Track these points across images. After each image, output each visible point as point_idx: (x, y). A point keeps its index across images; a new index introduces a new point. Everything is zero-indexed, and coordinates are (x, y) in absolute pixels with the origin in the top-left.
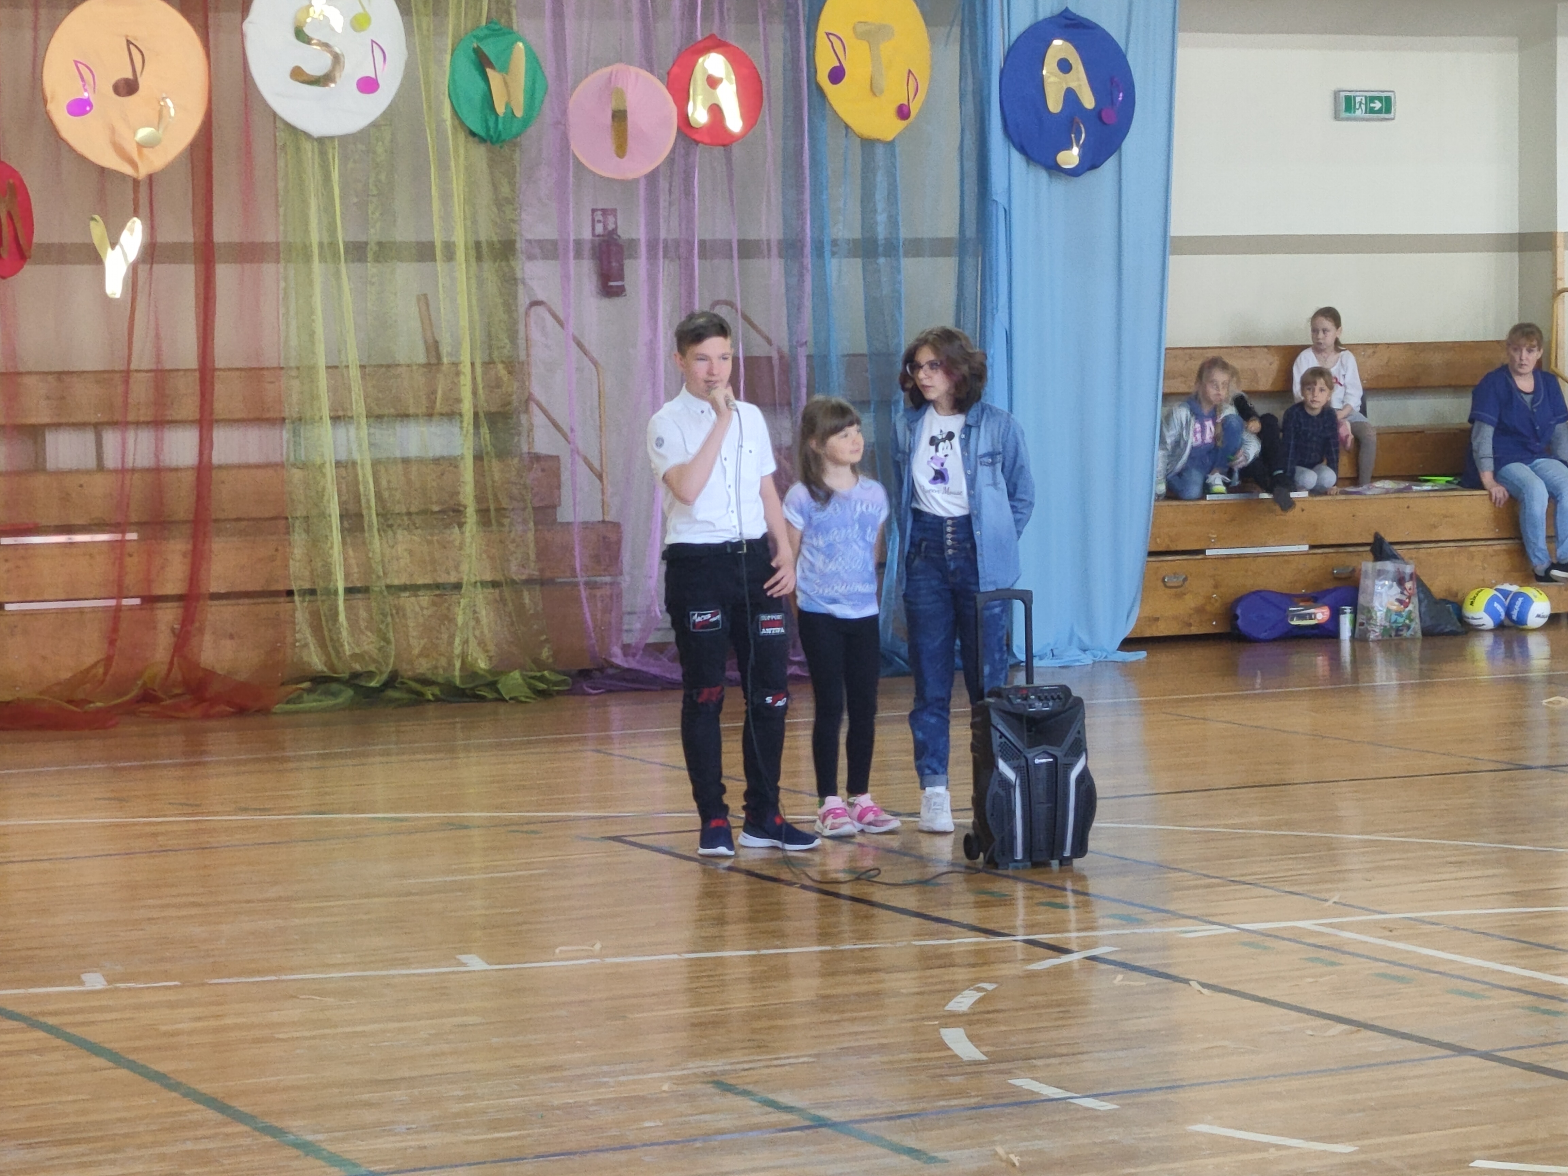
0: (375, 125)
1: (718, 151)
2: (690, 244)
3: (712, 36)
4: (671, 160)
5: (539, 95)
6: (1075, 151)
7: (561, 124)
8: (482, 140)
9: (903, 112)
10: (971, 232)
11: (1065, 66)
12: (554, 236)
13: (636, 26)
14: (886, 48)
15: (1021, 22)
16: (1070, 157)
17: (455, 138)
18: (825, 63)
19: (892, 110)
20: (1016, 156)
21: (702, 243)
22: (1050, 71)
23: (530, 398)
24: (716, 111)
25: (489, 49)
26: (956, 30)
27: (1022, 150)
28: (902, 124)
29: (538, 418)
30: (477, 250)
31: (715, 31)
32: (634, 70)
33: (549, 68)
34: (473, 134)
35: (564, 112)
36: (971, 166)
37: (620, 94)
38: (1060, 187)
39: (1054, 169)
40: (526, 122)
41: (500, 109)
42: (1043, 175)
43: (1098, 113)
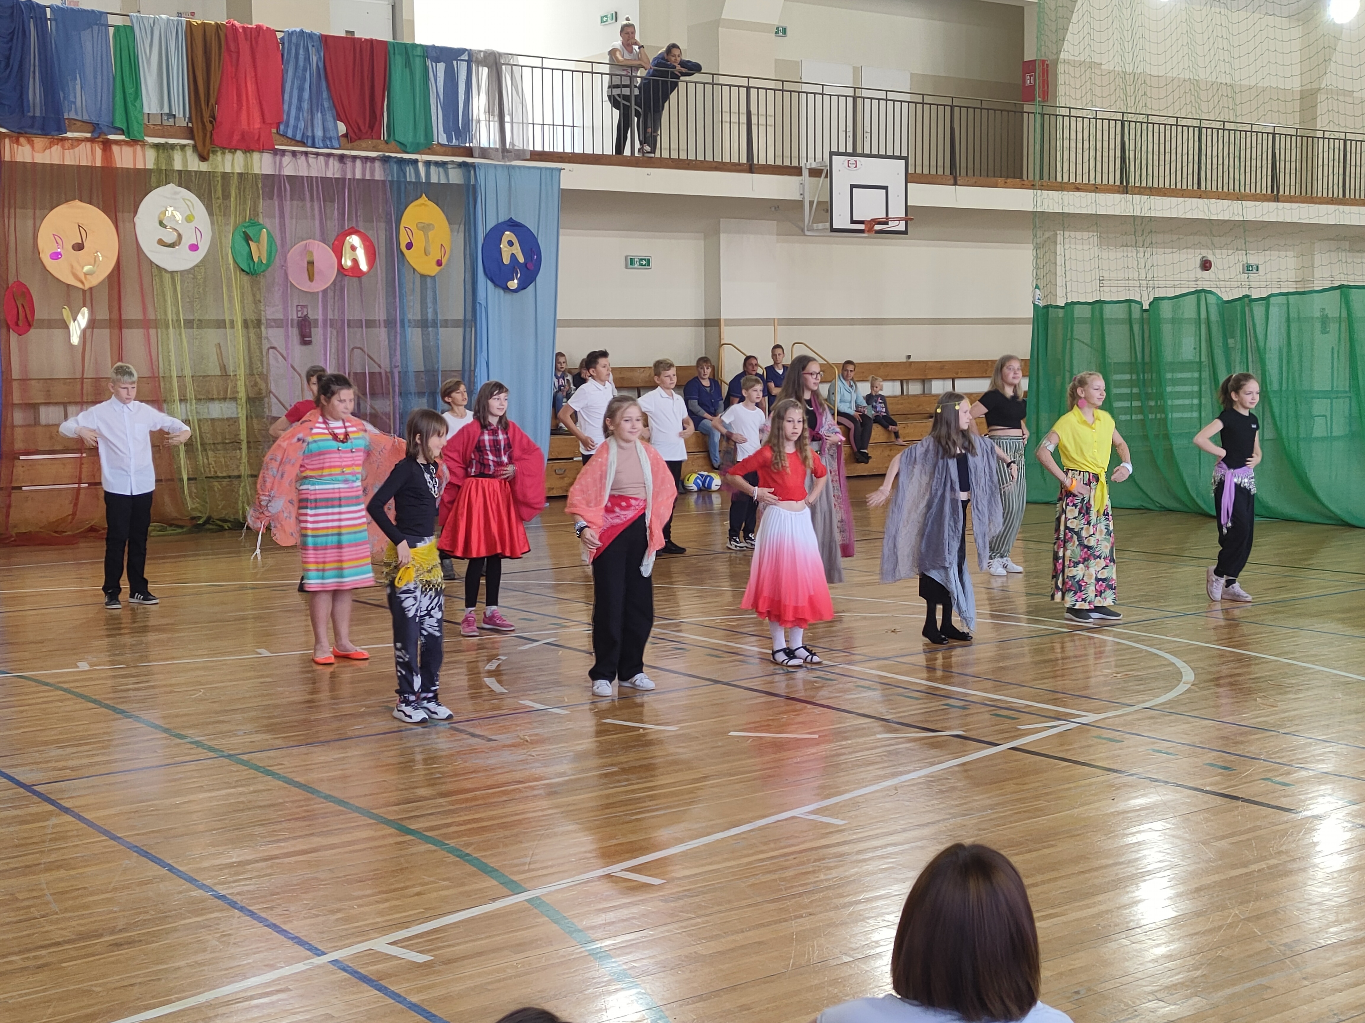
0: (197, 266)
1: (356, 279)
2: (343, 321)
3: (352, 228)
4: (334, 283)
5: (273, 254)
6: (516, 281)
7: (284, 266)
8: (248, 273)
9: (439, 263)
10: (469, 316)
11: (511, 243)
12: (282, 317)
13: (317, 223)
14: (431, 234)
15: (491, 224)
16: (513, 284)
17: (235, 273)
18: (404, 241)
19: (434, 262)
20: (489, 283)
21: (349, 321)
22: (504, 246)
23: (270, 392)
24: (355, 261)
25: (250, 232)
26: (462, 227)
27: (492, 281)
28: (438, 268)
29: (274, 400)
30: (246, 324)
31: (354, 225)
32: (316, 242)
33: (278, 242)
34: (243, 270)
35: (285, 261)
36: (469, 287)
37: (311, 253)
38: (509, 296)
39: (506, 289)
40: (268, 265)
41: (256, 259)
42: (502, 292)
43: (525, 264)
